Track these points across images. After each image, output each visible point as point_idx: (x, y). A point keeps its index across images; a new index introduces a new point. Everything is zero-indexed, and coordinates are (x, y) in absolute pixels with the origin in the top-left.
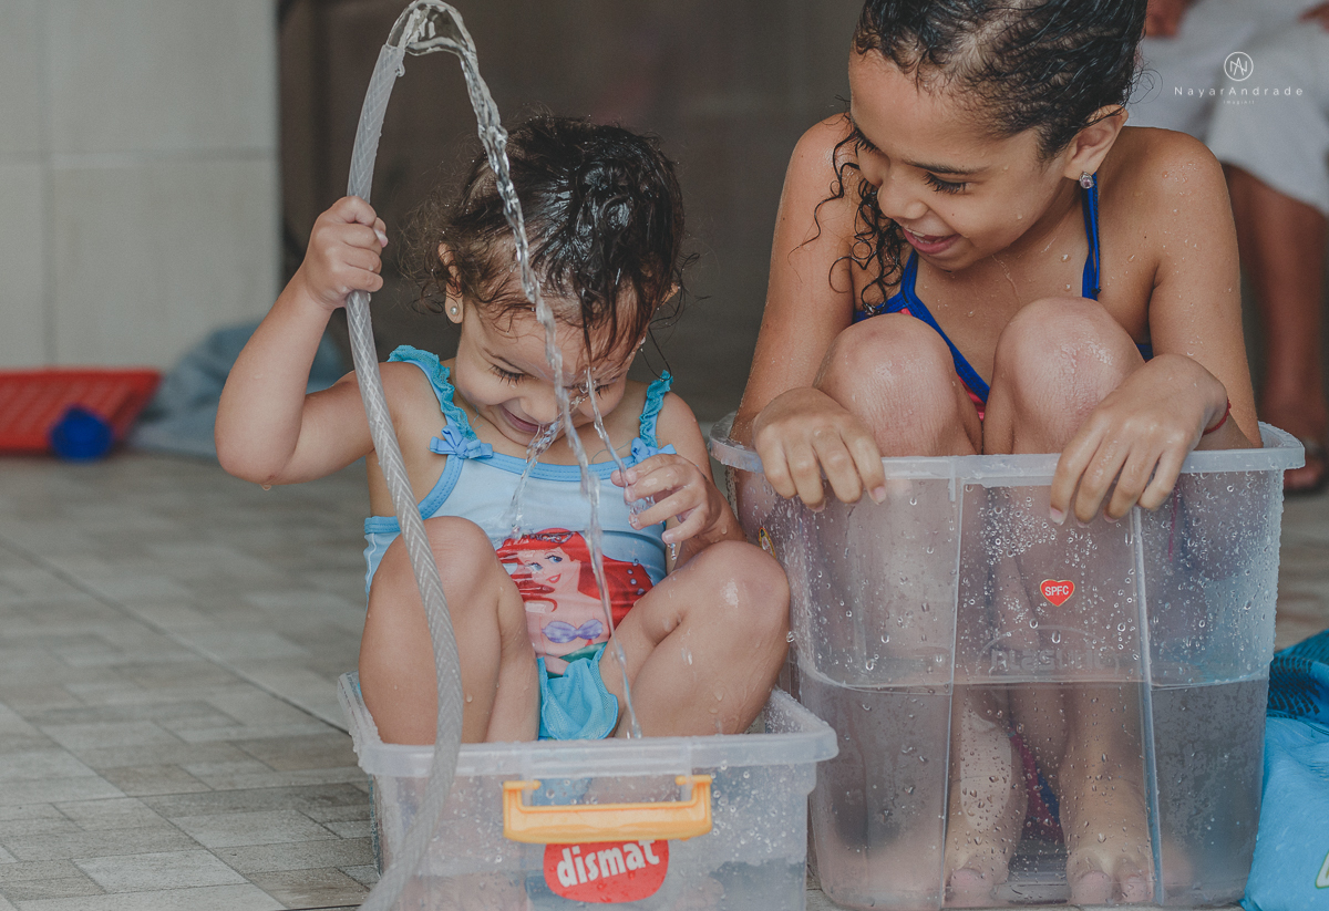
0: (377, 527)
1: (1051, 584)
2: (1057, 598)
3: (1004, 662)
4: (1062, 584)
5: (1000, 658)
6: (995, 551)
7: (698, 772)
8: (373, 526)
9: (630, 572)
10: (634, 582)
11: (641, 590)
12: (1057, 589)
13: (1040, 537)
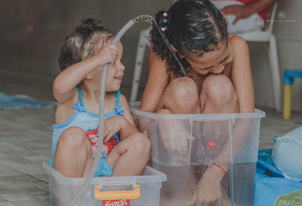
0: (56, 127)
1: (211, 143)
2: (212, 146)
3: (200, 160)
4: (213, 143)
5: (199, 159)
6: (199, 135)
7: (137, 184)
8: (55, 127)
9: (113, 139)
10: (114, 142)
11: (116, 143)
12: (212, 144)
13: (209, 132)
